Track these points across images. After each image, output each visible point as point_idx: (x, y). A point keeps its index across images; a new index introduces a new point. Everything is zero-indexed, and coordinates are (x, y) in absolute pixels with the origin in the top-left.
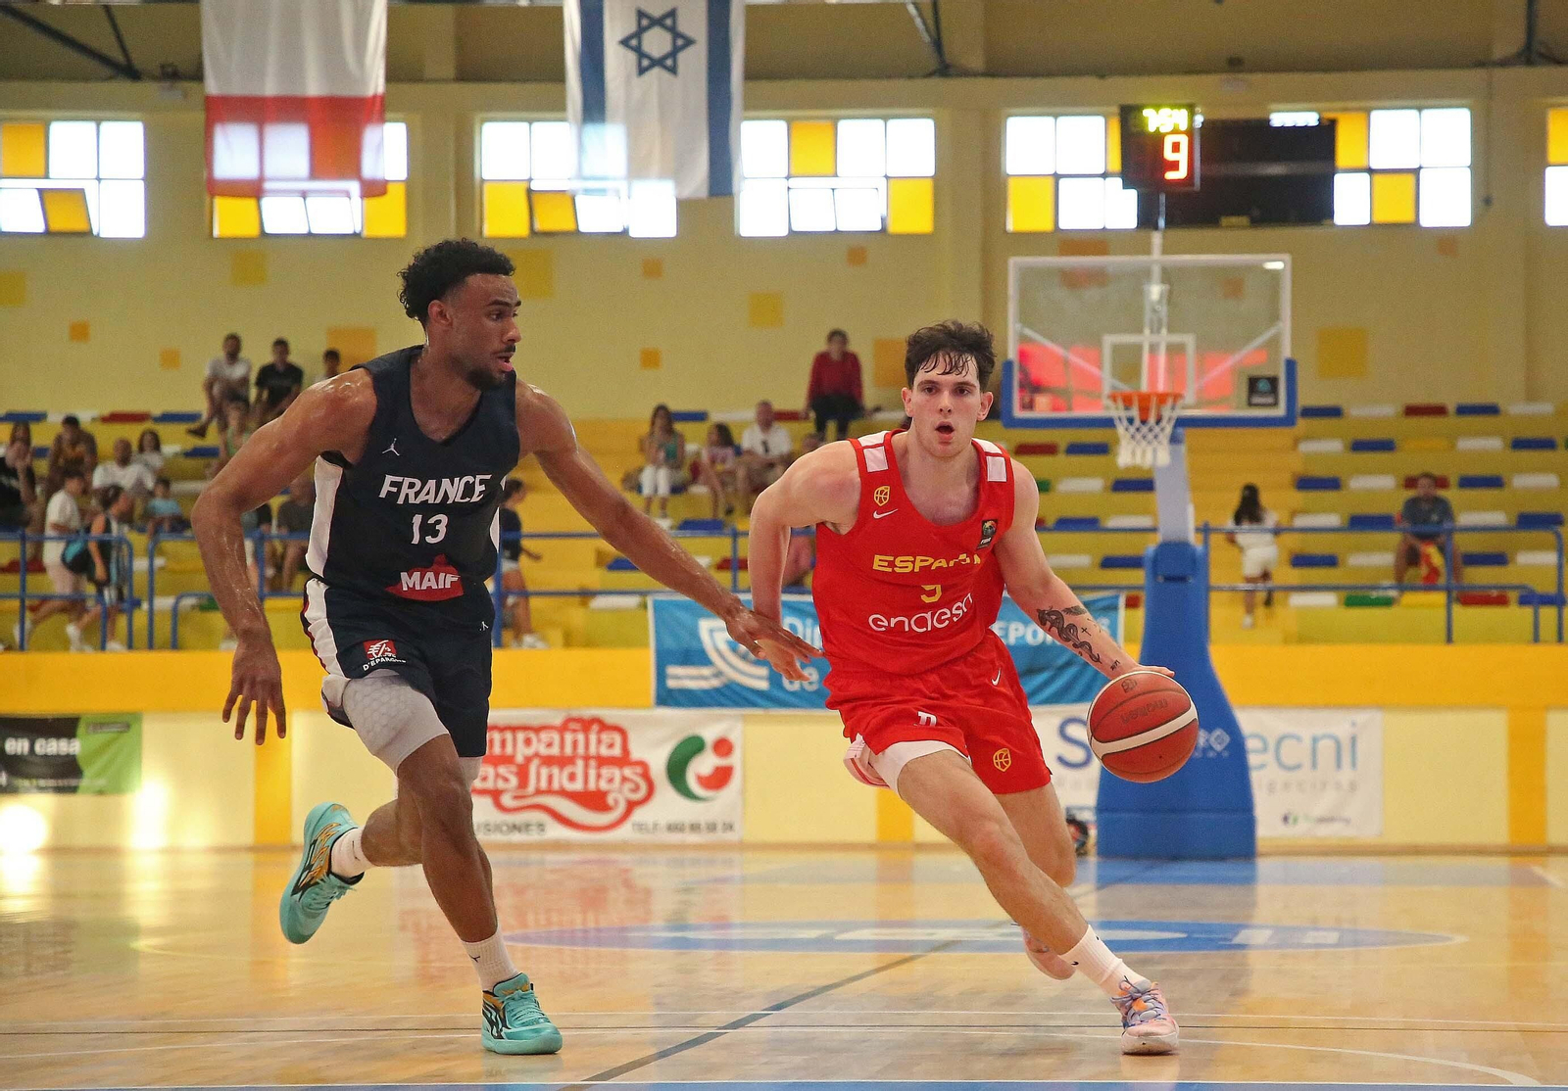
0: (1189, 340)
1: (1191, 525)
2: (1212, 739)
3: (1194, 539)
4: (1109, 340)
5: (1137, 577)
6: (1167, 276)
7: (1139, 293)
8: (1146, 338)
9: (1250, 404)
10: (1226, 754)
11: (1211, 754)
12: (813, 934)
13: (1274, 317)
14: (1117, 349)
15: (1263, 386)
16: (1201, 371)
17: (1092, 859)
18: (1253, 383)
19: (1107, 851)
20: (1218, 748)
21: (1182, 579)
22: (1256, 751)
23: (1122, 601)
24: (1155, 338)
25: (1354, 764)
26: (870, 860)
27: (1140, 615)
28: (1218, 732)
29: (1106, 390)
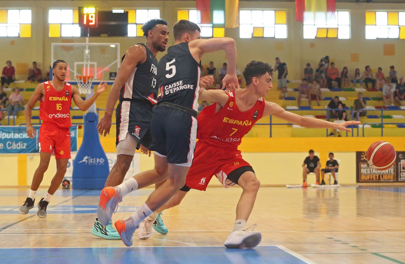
0: (95, 64)
1: (95, 108)
2: (100, 161)
3: (95, 112)
4: (76, 63)
5: (82, 121)
6: (90, 48)
7: (83, 52)
8: (85, 63)
9: (110, 79)
10: (103, 164)
11: (100, 164)
12: (8, 209)
13: (116, 58)
14: (78, 66)
15: (113, 75)
16: (98, 72)
17: (71, 190)
18: (111, 74)
19: (75, 188)
20: (102, 163)
21: (93, 122)
22: (110, 163)
23: (77, 127)
24: (87, 63)
25: (133, 167)
26: (16, 190)
27: (82, 130)
28: (102, 159)
29: (75, 75)
